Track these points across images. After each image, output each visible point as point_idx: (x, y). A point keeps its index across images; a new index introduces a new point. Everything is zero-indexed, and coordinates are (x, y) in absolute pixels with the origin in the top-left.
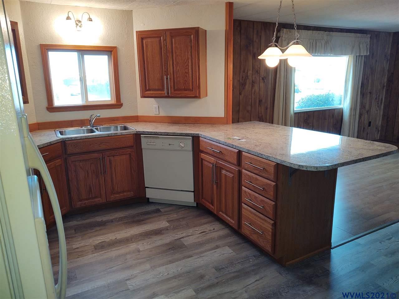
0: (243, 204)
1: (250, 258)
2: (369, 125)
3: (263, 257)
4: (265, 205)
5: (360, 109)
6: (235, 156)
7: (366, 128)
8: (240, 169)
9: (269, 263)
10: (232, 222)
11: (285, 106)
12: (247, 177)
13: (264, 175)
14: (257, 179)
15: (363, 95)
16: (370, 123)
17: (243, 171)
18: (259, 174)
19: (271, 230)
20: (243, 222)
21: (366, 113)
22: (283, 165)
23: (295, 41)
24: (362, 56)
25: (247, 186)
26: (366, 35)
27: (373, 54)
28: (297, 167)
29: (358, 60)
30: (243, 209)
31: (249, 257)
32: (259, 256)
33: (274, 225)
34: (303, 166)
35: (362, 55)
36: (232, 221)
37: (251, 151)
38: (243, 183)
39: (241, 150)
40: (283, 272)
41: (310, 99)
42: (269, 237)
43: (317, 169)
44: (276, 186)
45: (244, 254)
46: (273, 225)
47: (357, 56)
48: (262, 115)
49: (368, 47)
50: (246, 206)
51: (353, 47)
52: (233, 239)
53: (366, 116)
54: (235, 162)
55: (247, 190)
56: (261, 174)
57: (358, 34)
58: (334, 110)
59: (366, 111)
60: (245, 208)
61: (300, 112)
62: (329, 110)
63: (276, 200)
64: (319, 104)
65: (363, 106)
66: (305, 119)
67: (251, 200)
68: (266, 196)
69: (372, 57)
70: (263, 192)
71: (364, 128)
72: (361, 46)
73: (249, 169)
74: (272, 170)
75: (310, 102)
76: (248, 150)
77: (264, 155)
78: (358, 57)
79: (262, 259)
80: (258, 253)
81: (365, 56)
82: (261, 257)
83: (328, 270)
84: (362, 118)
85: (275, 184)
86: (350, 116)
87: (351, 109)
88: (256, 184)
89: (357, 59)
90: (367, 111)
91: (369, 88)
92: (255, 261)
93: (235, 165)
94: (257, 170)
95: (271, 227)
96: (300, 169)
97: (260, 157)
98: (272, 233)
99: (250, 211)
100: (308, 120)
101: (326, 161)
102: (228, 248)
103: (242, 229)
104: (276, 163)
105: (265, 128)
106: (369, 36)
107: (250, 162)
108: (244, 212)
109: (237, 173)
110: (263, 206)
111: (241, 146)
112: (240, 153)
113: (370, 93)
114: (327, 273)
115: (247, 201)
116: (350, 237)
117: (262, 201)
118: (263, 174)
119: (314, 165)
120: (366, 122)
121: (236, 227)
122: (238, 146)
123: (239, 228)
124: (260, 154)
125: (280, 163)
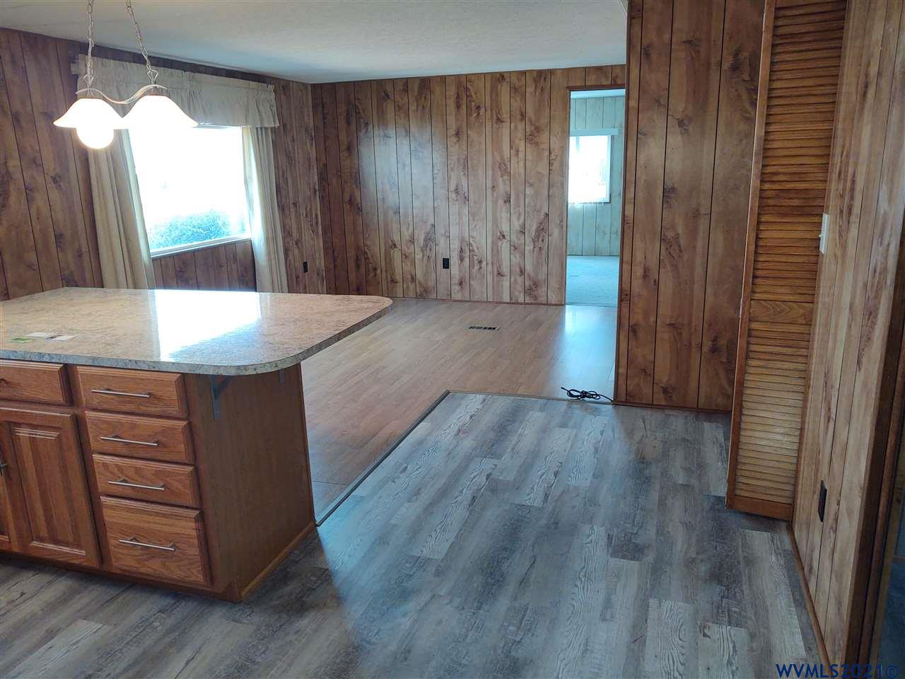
0: (103, 499)
1: (152, 619)
2: (306, 270)
3: (184, 604)
4: (168, 479)
5: (284, 238)
6: (57, 384)
7: (301, 276)
8: (78, 412)
9: (202, 612)
10: (80, 554)
11: (127, 245)
12: (104, 426)
13: (152, 410)
14: (134, 426)
15: (282, 208)
16: (305, 264)
17: (90, 414)
18: (137, 411)
19: (194, 533)
20: (112, 542)
21: (295, 246)
22: (199, 375)
23: (151, 86)
24: (267, 128)
25: (108, 448)
26: (265, 85)
27: (285, 126)
28: (233, 373)
29: (260, 137)
30: (106, 512)
31: (147, 620)
32: (171, 607)
33: (202, 518)
34: (245, 367)
35: (266, 125)
36: (76, 551)
37: (103, 359)
38: (94, 444)
39: (70, 362)
40: (239, 614)
41: (172, 227)
42: (194, 551)
43: (276, 367)
44: (190, 427)
45: (134, 617)
46: (197, 519)
47: (257, 128)
48: (72, 272)
49: (274, 109)
50: (115, 499)
51: (247, 110)
52: (92, 594)
53: (296, 251)
54: (59, 398)
55: (107, 459)
56: (143, 409)
57: (252, 83)
58: (234, 244)
59: (294, 243)
60: (112, 507)
61: (165, 257)
62: (225, 245)
63: (196, 459)
64: (196, 235)
65: (287, 232)
66: (178, 269)
67: (126, 478)
68: (167, 458)
69: (284, 130)
70: (158, 451)
71: (297, 277)
72: (261, 108)
73: (105, 406)
74: (172, 393)
75: (175, 234)
76: (94, 359)
77: (144, 362)
78: (259, 129)
79: (185, 609)
80: (167, 601)
81: (271, 128)
82: (178, 607)
83: (328, 569)
84: (291, 257)
85: (185, 423)
86: (269, 254)
87: (267, 240)
88: (134, 437)
89: (259, 133)
90: (296, 242)
91: (291, 195)
92: (168, 620)
93: (60, 405)
94: (130, 402)
95: (193, 525)
96: (242, 374)
97: (133, 368)
98: (199, 537)
99: (129, 510)
100: (184, 272)
101: (286, 346)
102: (85, 621)
103: (113, 559)
104: (179, 375)
105: (103, 300)
106: (271, 87)
107: (106, 387)
108: (109, 516)
109: (69, 427)
110: (162, 484)
111: (69, 352)
112: (68, 372)
113: (295, 204)
114: (326, 575)
115: (115, 487)
116: (342, 490)
117: (157, 473)
118: (149, 409)
119: (267, 360)
120: (300, 266)
121: (93, 563)
122: (60, 355)
123: (102, 559)
124: (130, 361)
125: (190, 370)
